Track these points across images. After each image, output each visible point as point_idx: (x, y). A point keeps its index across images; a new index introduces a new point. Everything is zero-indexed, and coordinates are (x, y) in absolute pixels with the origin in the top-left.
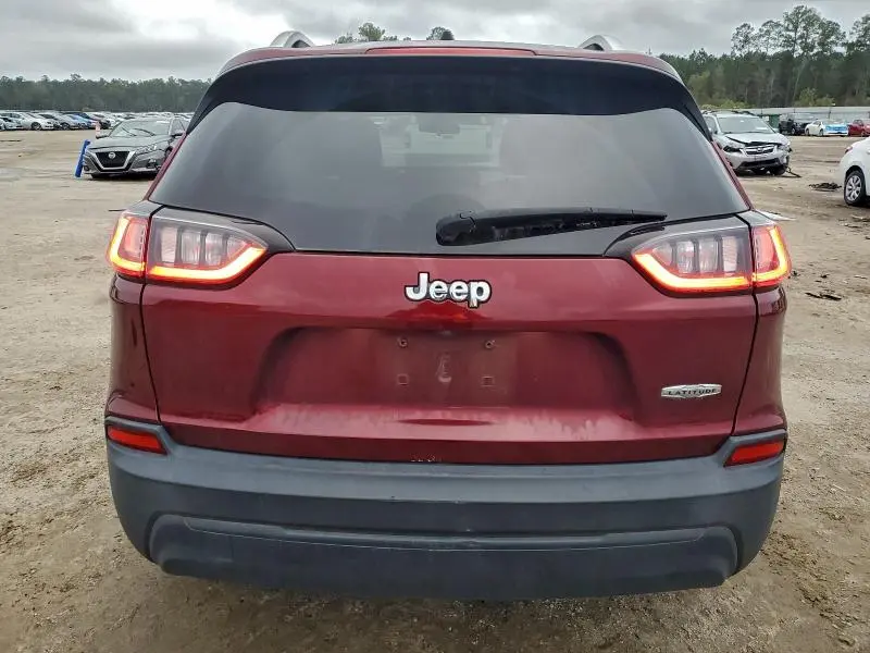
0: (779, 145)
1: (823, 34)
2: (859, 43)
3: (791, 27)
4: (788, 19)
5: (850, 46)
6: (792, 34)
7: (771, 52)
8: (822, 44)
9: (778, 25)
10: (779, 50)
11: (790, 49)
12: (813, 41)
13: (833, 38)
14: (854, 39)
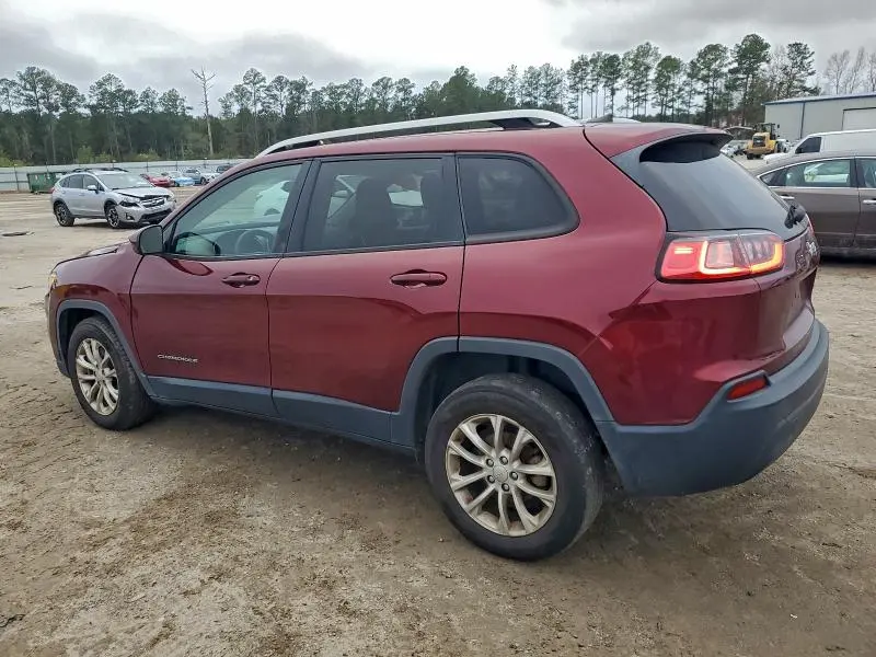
0: (167, 197)
1: (63, 96)
2: (99, 106)
3: (28, 86)
4: (22, 78)
5: (92, 108)
6: (32, 93)
7: (16, 110)
8: (65, 105)
9: (13, 83)
10: (23, 108)
11: (35, 108)
12: (56, 101)
13: (74, 100)
14: (94, 102)
